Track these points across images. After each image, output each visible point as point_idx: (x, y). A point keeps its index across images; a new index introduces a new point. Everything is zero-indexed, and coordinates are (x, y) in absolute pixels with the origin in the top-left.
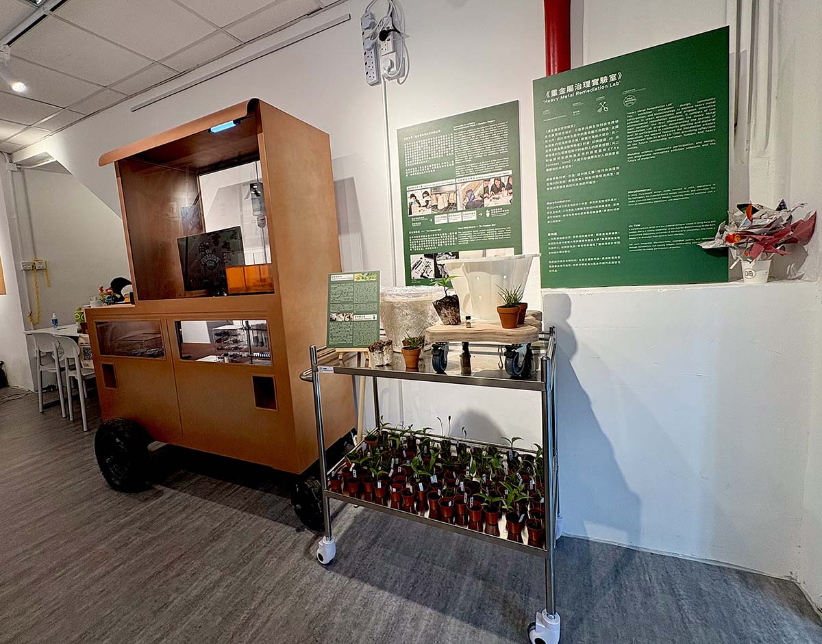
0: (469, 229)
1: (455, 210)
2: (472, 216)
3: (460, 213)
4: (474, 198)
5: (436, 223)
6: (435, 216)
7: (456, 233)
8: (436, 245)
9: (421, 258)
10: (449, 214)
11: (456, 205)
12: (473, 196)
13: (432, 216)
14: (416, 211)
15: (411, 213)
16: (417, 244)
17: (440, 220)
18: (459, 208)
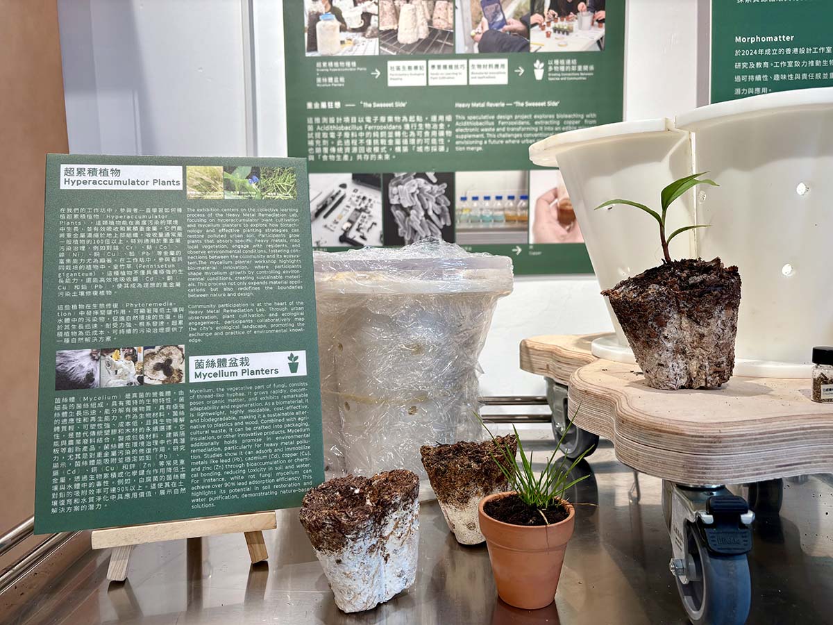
0: (486, 111)
1: (448, 52)
2: (495, 72)
3: (464, 62)
4: (504, 22)
5: (391, 83)
6: (390, 64)
7: (449, 118)
8: (390, 149)
9: (344, 186)
10: (431, 62)
11: (451, 36)
12: (500, 18)
13: (380, 62)
14: (330, 40)
15: (313, 46)
16: (332, 143)
17: (405, 74)
18: (461, 48)
